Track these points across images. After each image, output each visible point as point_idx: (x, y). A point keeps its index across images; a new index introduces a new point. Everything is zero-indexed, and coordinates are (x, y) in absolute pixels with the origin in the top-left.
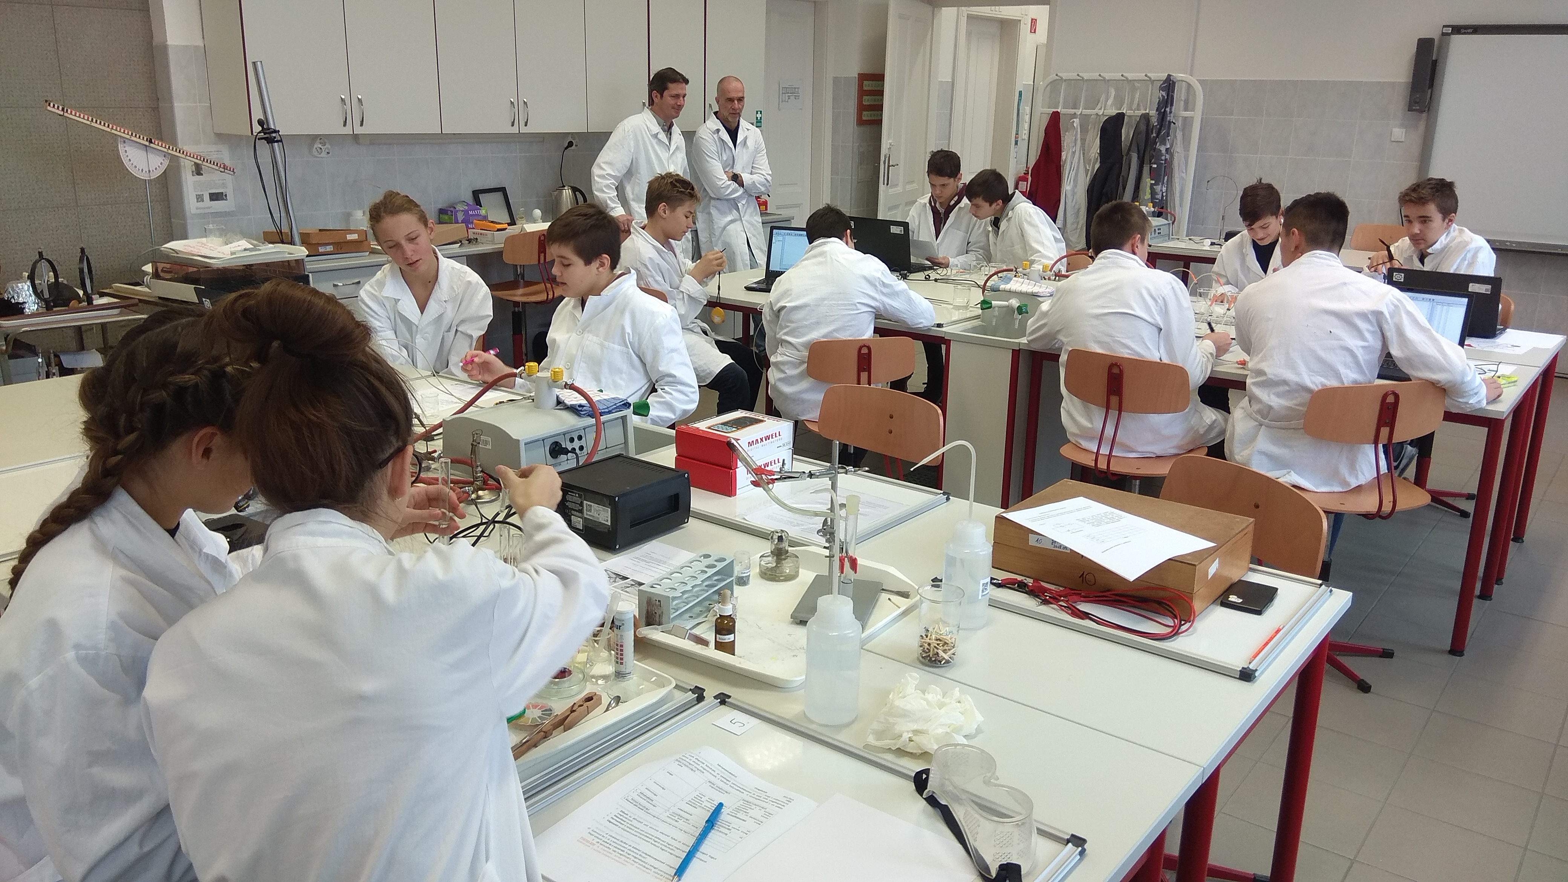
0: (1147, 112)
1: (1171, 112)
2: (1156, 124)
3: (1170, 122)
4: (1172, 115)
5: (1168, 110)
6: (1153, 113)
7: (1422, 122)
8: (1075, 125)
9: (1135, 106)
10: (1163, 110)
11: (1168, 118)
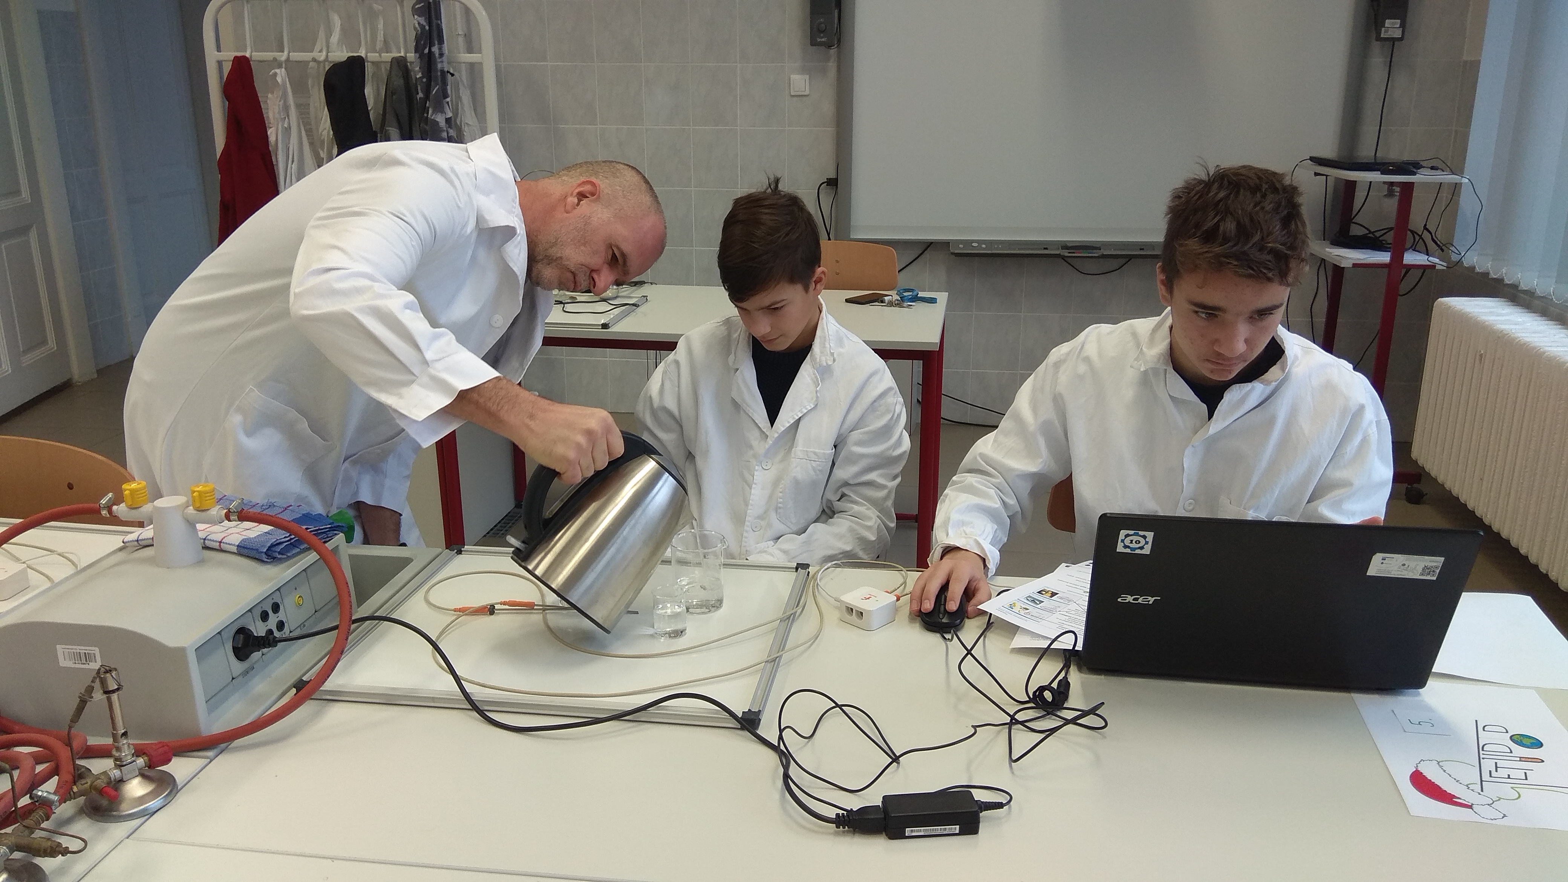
0: (402, 54)
1: (441, 55)
2: (419, 75)
3: (443, 72)
4: (445, 58)
5: (435, 49)
6: (411, 56)
7: (830, 64)
8: (279, 79)
9: (379, 45)
10: (426, 51)
11: (439, 66)
